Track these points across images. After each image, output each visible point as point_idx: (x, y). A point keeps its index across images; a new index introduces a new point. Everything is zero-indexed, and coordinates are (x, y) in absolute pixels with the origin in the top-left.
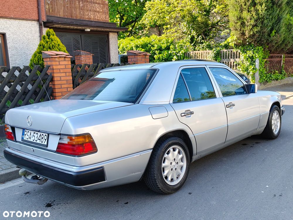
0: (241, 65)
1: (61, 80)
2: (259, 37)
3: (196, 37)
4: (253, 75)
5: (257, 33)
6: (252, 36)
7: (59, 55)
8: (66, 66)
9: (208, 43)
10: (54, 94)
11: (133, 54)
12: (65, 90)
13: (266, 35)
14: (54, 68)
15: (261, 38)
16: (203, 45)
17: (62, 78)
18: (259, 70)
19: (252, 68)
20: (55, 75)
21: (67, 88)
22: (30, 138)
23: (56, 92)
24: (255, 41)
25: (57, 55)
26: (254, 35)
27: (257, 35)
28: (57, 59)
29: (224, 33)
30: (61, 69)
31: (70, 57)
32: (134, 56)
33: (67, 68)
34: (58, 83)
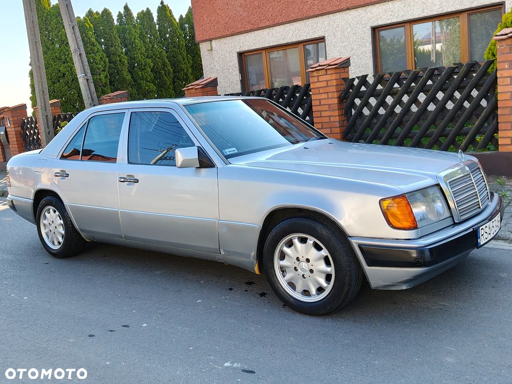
1: (320, 105)
8: (329, 82)
17: (323, 102)
33: (330, 86)
34: (316, 110)
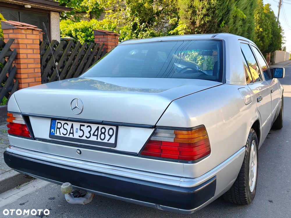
0: (189, 55)
1: (27, 58)
2: (209, 27)
3: (139, 25)
4: (201, 65)
5: (207, 23)
6: (202, 26)
7: (26, 26)
8: (34, 41)
9: (152, 31)
10: (19, 76)
11: (102, 34)
12: (32, 71)
13: (216, 26)
14: (20, 43)
15: (211, 27)
16: (147, 32)
17: (29, 56)
18: (207, 60)
19: (201, 58)
20: (21, 51)
21: (34, 68)
22: (70, 133)
23: (21, 74)
24: (205, 30)
25: (23, 26)
26: (205, 24)
27: (208, 24)
28: (23, 31)
29: (172, 22)
30: (28, 44)
31: (38, 30)
32: (104, 35)
33: (35, 44)
34: (24, 62)
